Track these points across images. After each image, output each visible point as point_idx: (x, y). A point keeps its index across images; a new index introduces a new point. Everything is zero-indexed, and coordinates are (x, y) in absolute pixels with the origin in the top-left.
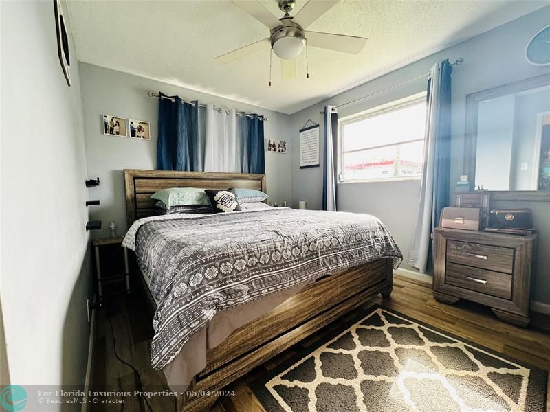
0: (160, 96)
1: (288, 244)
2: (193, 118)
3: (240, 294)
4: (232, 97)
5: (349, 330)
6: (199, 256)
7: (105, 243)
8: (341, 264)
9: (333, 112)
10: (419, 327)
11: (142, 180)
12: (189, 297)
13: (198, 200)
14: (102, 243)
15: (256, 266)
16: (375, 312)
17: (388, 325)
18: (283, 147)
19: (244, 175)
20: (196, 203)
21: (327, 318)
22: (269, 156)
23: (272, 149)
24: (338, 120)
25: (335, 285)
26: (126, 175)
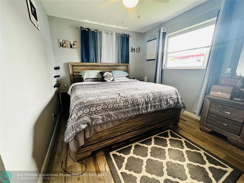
0: (81, 29)
1: (123, 100)
2: (96, 38)
3: (97, 120)
4: (113, 26)
5: (151, 137)
6: (82, 104)
7: (63, 92)
8: (149, 110)
9: (164, 31)
10: (185, 141)
11: (75, 67)
12: (77, 119)
13: (97, 76)
14: (62, 92)
15: (106, 109)
16: (167, 131)
17: (170, 137)
18: (139, 50)
19: (119, 64)
20: (96, 77)
21: (141, 131)
22: (131, 54)
23: (133, 51)
24: (166, 35)
25: (147, 118)
26: (69, 65)
